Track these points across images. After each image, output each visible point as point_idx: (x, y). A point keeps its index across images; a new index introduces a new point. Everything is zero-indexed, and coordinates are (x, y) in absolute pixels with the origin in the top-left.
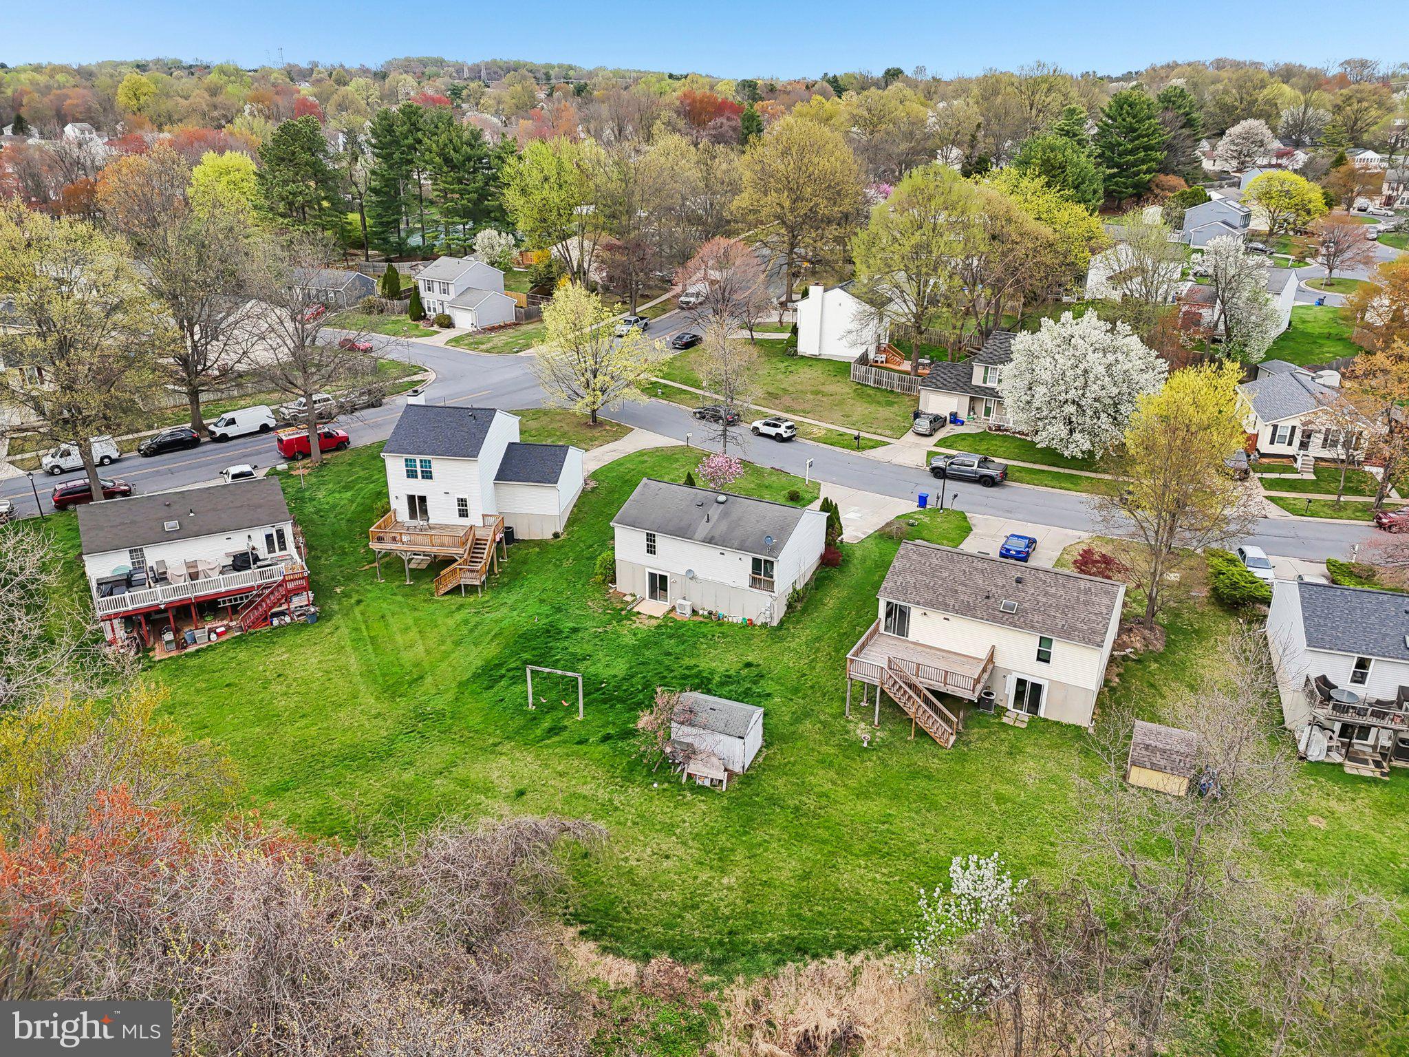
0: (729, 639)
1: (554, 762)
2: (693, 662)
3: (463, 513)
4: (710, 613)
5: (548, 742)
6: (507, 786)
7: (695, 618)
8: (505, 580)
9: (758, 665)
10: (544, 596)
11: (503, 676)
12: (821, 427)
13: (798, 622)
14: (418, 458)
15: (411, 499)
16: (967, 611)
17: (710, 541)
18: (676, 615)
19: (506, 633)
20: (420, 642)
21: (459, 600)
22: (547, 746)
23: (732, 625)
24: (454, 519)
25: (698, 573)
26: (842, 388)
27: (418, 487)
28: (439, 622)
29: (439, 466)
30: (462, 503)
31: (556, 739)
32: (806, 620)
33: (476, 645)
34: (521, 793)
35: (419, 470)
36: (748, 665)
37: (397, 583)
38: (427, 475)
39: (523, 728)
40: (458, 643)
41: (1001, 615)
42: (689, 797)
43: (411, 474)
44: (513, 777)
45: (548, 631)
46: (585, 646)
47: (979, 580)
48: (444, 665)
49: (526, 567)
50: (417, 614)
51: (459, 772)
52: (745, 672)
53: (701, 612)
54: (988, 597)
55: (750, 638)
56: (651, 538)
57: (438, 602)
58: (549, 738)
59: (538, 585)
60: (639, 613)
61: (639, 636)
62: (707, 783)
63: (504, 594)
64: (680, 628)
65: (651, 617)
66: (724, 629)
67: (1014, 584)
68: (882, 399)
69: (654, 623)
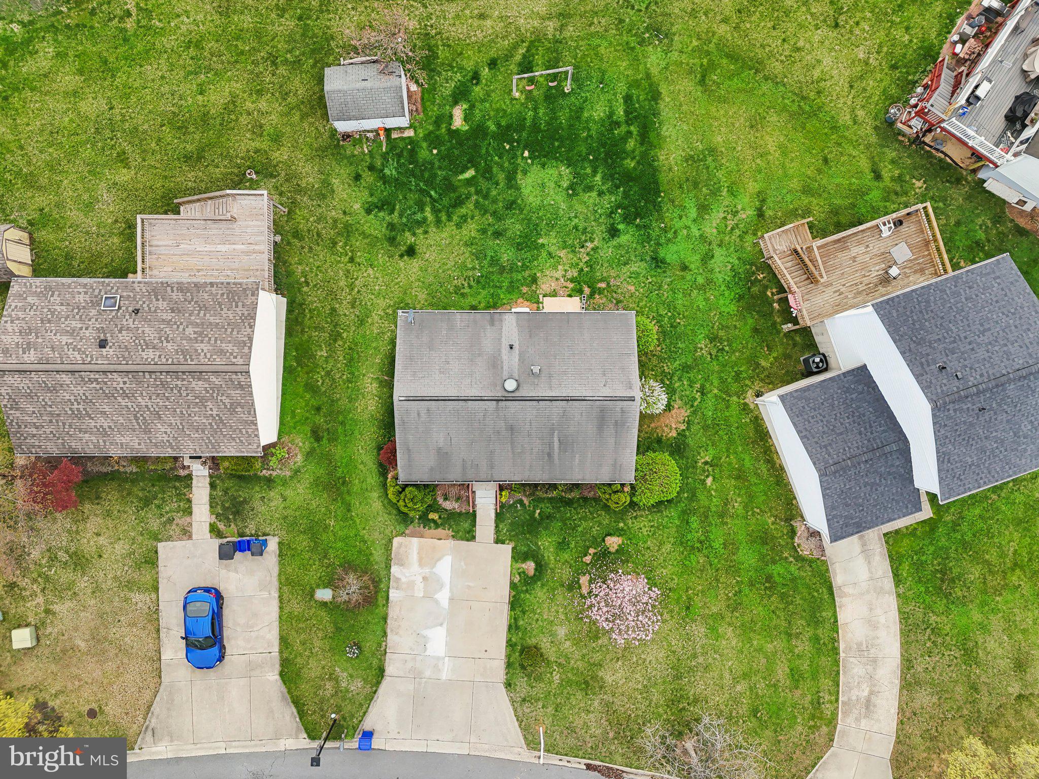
0: (451, 286)
2: (466, 230)
11: (628, 121)
46: (584, 209)
47: (150, 333)
49: (750, 322)
52: (409, 239)
58: (524, 56)
60: (570, 296)
61: (544, 254)
64: (511, 286)
65: (554, 293)
69: (543, 285)
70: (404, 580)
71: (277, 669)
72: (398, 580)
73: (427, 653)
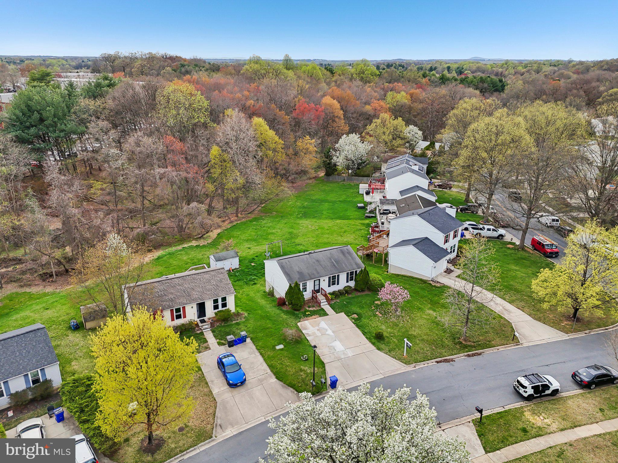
70: (310, 333)
71: (274, 377)
72: (307, 334)
73: (337, 351)
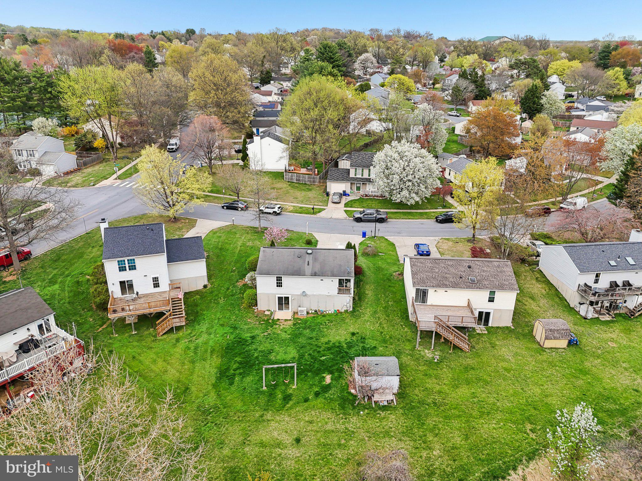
0: (334, 323)
1: (301, 416)
2: (326, 340)
3: (156, 285)
4: (316, 311)
5: (288, 405)
6: (288, 440)
7: (309, 316)
8: (192, 318)
9: (358, 333)
10: (221, 322)
11: (234, 375)
12: (289, 205)
13: (361, 306)
14: (126, 259)
15: (122, 283)
16: (455, 286)
17: (315, 274)
18: (299, 316)
19: (217, 349)
20: (169, 367)
21: (174, 336)
22: (291, 408)
23: (330, 315)
24: (151, 289)
25: (308, 293)
26: (282, 185)
27: (126, 276)
28: (172, 352)
29: (140, 261)
30: (156, 280)
31: (291, 403)
32: (364, 304)
33: (204, 360)
34: (298, 441)
35: (127, 265)
36: (353, 334)
37: (127, 335)
38: (132, 268)
39: (269, 401)
40: (193, 362)
41: (471, 285)
42: (383, 414)
43: (122, 269)
44: (287, 432)
45: (240, 342)
46: (266, 345)
47: (452, 270)
48: (195, 376)
49: (199, 308)
50: (154, 350)
51: (254, 438)
52: (354, 338)
53: (310, 312)
54: (461, 278)
55: (343, 320)
56: (279, 280)
57: (161, 340)
58: (287, 403)
59: (213, 316)
60: (278, 320)
61: (289, 332)
62: (386, 403)
63: (197, 327)
64: (306, 323)
65: (286, 320)
66: (328, 318)
67: (469, 269)
68: (304, 188)
69: (290, 323)
